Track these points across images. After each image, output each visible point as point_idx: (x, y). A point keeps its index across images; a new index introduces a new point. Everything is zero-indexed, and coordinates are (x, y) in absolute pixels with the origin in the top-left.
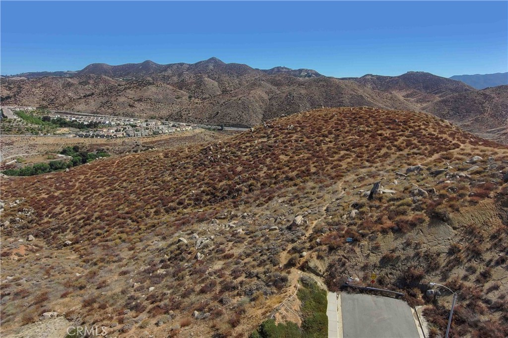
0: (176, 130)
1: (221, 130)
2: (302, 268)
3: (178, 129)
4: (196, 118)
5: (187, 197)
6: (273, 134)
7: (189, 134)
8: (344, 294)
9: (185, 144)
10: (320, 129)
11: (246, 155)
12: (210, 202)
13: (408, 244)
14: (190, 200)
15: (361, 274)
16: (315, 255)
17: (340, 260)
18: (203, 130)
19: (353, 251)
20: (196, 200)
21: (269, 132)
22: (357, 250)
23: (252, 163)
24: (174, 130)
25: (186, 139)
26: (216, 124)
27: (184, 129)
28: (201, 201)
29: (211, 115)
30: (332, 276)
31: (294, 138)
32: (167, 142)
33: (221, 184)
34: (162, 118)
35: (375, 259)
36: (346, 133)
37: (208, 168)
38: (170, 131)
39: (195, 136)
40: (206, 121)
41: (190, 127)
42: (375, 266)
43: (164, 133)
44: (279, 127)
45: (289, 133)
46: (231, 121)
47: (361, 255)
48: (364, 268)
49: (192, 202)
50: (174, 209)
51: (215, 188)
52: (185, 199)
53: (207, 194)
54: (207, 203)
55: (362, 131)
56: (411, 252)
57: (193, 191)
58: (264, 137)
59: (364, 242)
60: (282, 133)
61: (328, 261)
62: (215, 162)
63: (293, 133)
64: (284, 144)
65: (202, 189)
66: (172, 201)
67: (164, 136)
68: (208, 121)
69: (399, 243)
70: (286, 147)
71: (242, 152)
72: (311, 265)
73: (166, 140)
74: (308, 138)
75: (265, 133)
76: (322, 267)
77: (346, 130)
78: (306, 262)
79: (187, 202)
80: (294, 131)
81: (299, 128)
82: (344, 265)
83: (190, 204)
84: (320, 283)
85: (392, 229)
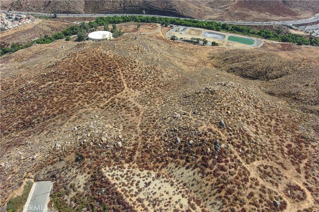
0: (19, 24)
1: (55, 17)
2: (28, 178)
3: (20, 24)
4: (34, 7)
5: (12, 127)
6: (55, 78)
7: (30, 27)
8: (38, 182)
9: (29, 35)
10: (77, 75)
11: (40, 95)
12: (23, 128)
13: (54, 167)
14: (14, 128)
15: (43, 176)
16: (31, 174)
17: (38, 174)
18: (41, 20)
19: (41, 171)
20: (17, 128)
21: (53, 77)
22: (42, 170)
23: (41, 103)
24: (17, 25)
25: (28, 31)
26: (50, 12)
27: (25, 23)
28: (19, 128)
29: (46, 3)
30: (36, 178)
31: (63, 83)
32: (14, 36)
33: (28, 117)
34: (5, 8)
35: (46, 172)
36: (87, 78)
37: (23, 105)
38: (14, 26)
39: (35, 27)
40: (43, 8)
41: (30, 20)
42: (46, 174)
43: (10, 29)
44: (58, 73)
45: (62, 78)
46: (61, 9)
47: (43, 171)
48: (43, 175)
49: (15, 129)
50: (7, 134)
51: (24, 121)
52: (11, 128)
53: (21, 124)
54: (22, 129)
55: (93, 77)
56: (54, 169)
57: (15, 124)
58: (50, 81)
59: (44, 168)
60: (59, 78)
61: (35, 175)
62: (26, 101)
63: (64, 78)
64: (58, 88)
65: (19, 121)
66: (6, 130)
67: (10, 31)
68: (44, 9)
69: (52, 167)
70: (58, 90)
71: (39, 93)
72: (30, 177)
73: (13, 35)
74: (70, 82)
75: (51, 78)
76: (33, 176)
77: (88, 76)
78: (29, 176)
79: (13, 129)
80: (65, 76)
81: (68, 73)
82: (39, 175)
83: (14, 130)
84: (32, 180)
85: (50, 164)
